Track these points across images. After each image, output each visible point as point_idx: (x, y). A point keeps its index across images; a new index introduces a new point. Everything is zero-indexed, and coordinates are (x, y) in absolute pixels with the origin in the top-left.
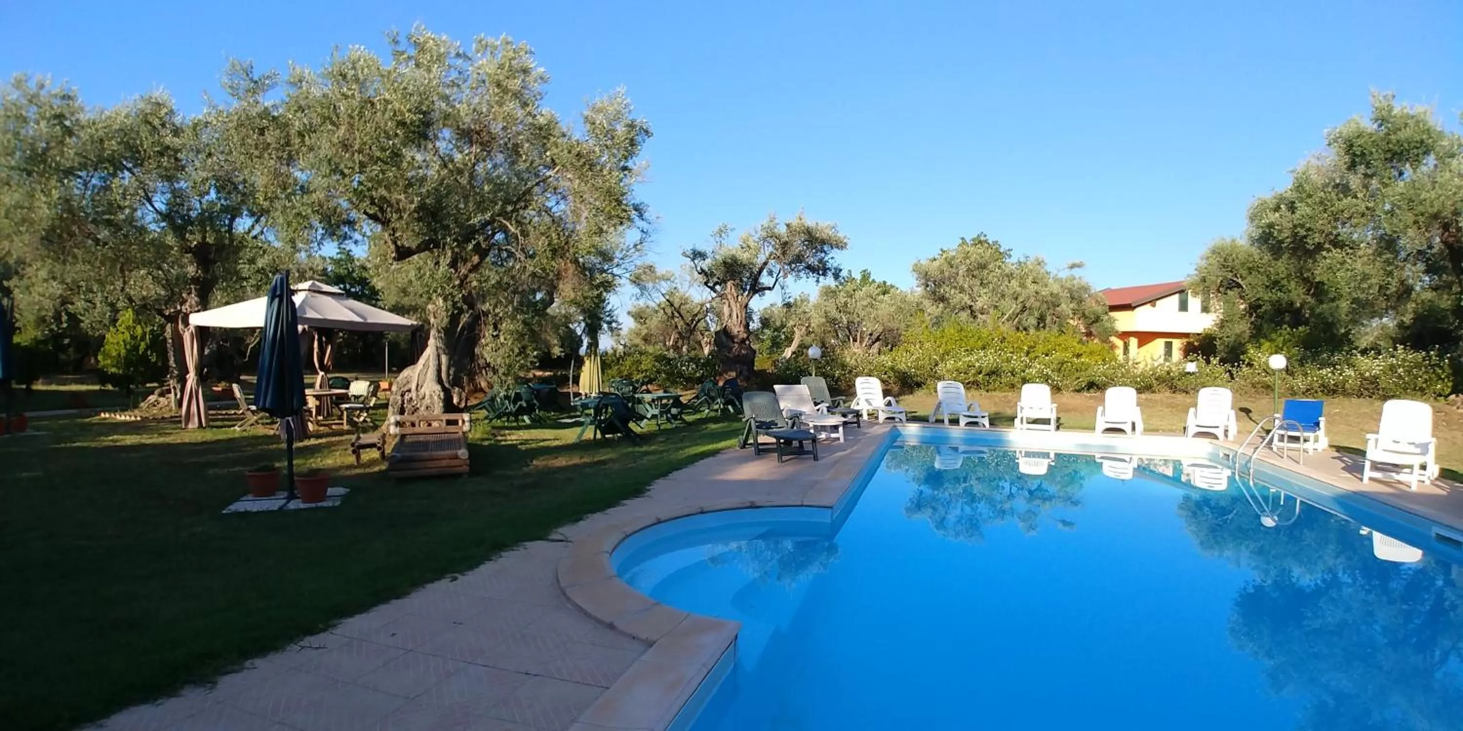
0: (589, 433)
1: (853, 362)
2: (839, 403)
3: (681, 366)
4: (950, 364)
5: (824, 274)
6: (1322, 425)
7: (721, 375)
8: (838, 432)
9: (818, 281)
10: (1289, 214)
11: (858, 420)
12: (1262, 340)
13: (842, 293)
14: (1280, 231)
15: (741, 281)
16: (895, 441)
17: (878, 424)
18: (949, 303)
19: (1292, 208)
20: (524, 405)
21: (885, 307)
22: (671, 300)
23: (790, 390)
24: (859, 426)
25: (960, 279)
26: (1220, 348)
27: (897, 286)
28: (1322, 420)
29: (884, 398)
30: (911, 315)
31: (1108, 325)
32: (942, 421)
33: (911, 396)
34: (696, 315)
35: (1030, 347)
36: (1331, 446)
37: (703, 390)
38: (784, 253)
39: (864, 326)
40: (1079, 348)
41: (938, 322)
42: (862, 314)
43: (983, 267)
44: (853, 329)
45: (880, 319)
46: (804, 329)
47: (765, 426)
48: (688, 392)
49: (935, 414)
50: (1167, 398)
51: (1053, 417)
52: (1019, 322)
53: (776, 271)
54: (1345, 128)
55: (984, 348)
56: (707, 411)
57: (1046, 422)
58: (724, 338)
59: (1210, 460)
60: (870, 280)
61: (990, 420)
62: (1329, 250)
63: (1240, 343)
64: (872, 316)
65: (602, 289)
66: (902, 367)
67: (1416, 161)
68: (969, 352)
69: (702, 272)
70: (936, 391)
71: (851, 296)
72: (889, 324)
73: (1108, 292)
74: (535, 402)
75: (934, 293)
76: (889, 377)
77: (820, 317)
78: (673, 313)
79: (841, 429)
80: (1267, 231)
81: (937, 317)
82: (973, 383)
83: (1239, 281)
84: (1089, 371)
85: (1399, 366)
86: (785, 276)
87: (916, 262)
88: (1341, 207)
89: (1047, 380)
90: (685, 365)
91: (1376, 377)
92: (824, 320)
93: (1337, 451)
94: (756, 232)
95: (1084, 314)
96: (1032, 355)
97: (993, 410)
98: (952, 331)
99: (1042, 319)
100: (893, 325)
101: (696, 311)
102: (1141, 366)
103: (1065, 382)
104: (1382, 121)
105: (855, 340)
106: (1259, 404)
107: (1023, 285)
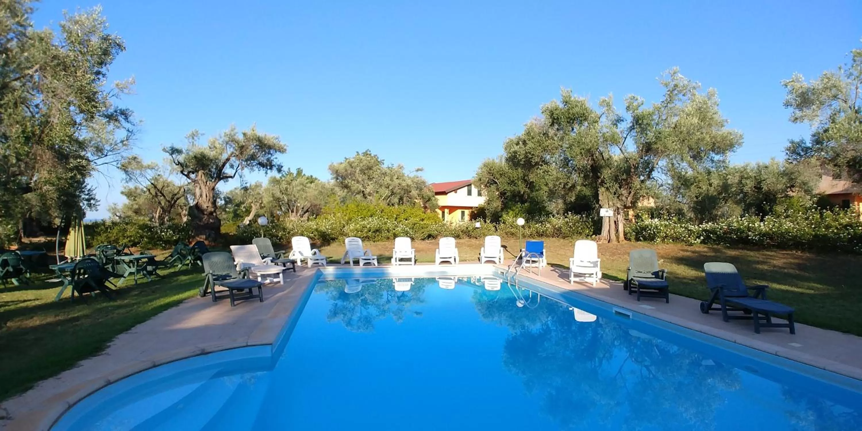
0: (68, 292)
1: (291, 226)
2: (280, 255)
3: (161, 232)
4: (352, 226)
5: (271, 169)
6: (544, 253)
7: (194, 237)
8: (279, 277)
9: (266, 173)
10: (523, 147)
11: (294, 266)
12: (509, 210)
13: (283, 182)
14: (519, 155)
15: (210, 171)
16: (319, 278)
17: (307, 268)
18: (350, 189)
19: (524, 143)
20: (11, 269)
21: (312, 191)
22: (156, 183)
23: (244, 248)
24: (295, 271)
25: (357, 175)
26: (488, 214)
27: (319, 179)
28: (544, 251)
29: (312, 249)
30: (328, 196)
31: (434, 202)
32: (349, 263)
33: (329, 247)
34: (176, 195)
35: (397, 215)
36: (548, 264)
37: (176, 250)
38: (241, 153)
39: (299, 203)
40: (423, 216)
41: (344, 201)
42: (297, 195)
43: (370, 168)
44: (291, 205)
45: (308, 199)
46: (258, 204)
47: (220, 279)
48: (166, 251)
49: (344, 259)
50: (467, 241)
51: (413, 256)
52: (389, 201)
53: (236, 165)
54: (549, 105)
55: (371, 216)
56: (180, 266)
57: (409, 260)
58: (196, 211)
59: (493, 275)
60: (303, 174)
61: (378, 260)
62: (541, 165)
63: (497, 212)
64: (303, 197)
65: (75, 172)
66: (323, 229)
67: (581, 123)
68: (363, 219)
69: (179, 163)
70: (344, 243)
71: (289, 184)
72: (314, 202)
73: (434, 185)
74: (21, 267)
75: (342, 183)
76: (315, 235)
77: (269, 196)
78: (156, 193)
79: (281, 275)
80: (513, 154)
81: (343, 198)
82: (366, 237)
83: (496, 180)
84: (428, 229)
85: (570, 222)
86: (243, 169)
87: (330, 164)
88: (547, 144)
89: (407, 234)
90: (164, 232)
91: (560, 228)
92: (272, 199)
93: (552, 266)
94: (221, 137)
95: (423, 197)
96: (398, 220)
97: (379, 253)
98: (353, 206)
99: (401, 199)
100: (317, 202)
101: (176, 192)
102: (454, 225)
103: (416, 235)
104: (566, 103)
105: (292, 212)
106: (511, 243)
107: (392, 180)
